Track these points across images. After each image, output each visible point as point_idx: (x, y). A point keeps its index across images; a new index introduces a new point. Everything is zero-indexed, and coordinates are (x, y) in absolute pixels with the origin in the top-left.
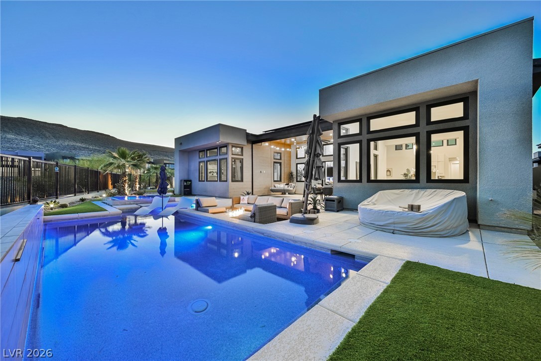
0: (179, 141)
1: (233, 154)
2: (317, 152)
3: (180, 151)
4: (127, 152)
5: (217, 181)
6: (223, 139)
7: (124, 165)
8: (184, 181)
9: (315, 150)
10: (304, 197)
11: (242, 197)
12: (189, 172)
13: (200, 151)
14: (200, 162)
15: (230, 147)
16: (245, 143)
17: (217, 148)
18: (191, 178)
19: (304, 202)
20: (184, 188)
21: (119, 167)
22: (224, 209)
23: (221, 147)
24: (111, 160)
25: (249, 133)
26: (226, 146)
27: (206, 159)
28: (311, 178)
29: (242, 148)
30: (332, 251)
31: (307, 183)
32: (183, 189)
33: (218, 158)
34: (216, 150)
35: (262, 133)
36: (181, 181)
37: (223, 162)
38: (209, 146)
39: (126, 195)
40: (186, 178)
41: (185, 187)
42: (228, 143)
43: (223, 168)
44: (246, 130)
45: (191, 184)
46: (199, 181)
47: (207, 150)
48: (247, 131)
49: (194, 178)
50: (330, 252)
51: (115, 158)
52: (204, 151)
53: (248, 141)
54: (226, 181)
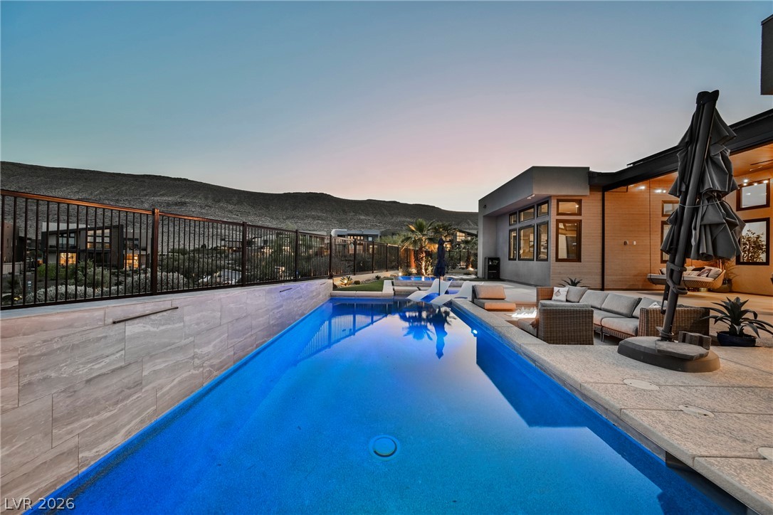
0: (483, 203)
1: (559, 214)
2: (706, 187)
3: (484, 216)
4: (424, 223)
5: (533, 260)
6: (538, 192)
7: (420, 240)
8: (489, 259)
9: (701, 180)
10: (665, 298)
11: (556, 289)
12: (496, 245)
13: (511, 215)
14: (511, 231)
15: (554, 202)
16: (587, 192)
17: (533, 207)
18: (500, 255)
19: (663, 312)
20: (489, 270)
21: (415, 242)
22: (513, 306)
23: (540, 204)
24: (410, 234)
25: (594, 173)
26: (546, 201)
27: (518, 226)
28: (687, 254)
29: (579, 202)
30: (669, 457)
31: (672, 266)
32: (487, 270)
33: (535, 222)
34: (532, 210)
35: (626, 167)
36: (485, 258)
37: (542, 228)
38: (521, 205)
39: (423, 275)
40: (492, 255)
41: (490, 268)
42: (550, 197)
43: (544, 237)
44: (589, 168)
45: (499, 264)
46: (510, 259)
47: (520, 212)
48: (590, 170)
49: (503, 254)
50: (662, 458)
51: (413, 231)
52: (516, 213)
53: (593, 188)
54: (547, 260)
